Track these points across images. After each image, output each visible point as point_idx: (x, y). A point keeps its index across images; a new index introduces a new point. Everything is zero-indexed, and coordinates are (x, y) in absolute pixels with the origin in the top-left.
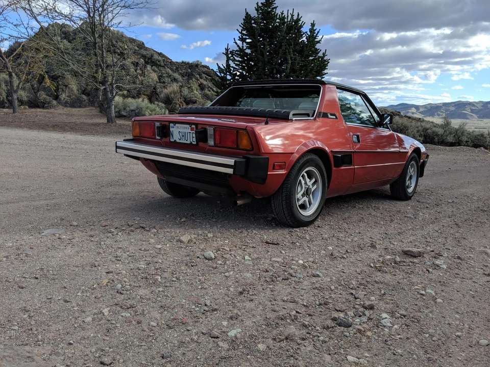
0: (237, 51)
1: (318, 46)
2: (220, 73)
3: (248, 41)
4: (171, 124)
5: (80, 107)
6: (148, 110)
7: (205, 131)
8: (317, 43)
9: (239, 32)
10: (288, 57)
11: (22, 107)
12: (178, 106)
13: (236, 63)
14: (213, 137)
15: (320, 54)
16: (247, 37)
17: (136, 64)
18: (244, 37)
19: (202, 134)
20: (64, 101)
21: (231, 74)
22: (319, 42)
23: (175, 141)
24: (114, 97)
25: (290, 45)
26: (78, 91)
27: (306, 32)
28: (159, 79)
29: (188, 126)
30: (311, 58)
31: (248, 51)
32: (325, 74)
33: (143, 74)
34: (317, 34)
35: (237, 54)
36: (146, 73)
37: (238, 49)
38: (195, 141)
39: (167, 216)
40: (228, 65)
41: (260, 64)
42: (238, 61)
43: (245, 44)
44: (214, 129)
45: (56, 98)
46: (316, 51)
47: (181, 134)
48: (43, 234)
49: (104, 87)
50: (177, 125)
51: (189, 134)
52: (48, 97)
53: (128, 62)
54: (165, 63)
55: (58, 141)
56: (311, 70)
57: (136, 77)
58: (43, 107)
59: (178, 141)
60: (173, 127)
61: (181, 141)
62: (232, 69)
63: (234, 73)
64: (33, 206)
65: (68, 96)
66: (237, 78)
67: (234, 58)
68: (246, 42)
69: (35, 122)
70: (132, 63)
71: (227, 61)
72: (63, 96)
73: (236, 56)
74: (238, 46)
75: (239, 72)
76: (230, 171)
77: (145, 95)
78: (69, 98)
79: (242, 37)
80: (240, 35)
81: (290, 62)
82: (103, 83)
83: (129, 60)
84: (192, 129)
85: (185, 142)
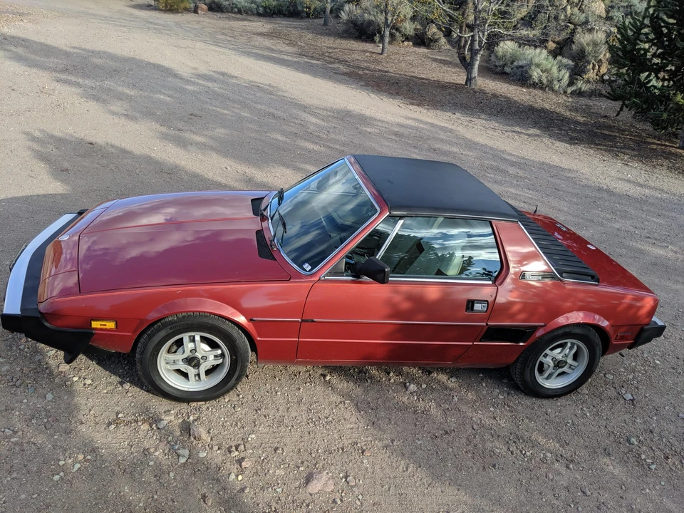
6: (539, 71)
11: (406, 43)
12: (590, 66)
33: (580, 4)
36: (585, 2)
49: (472, 34)
52: (438, 33)
57: (564, 9)
58: (427, 46)
77: (554, 42)
82: (471, 28)
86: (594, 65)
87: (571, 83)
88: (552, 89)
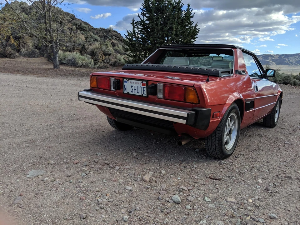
0: (140, 22)
1: (192, 20)
2: (129, 36)
3: (147, 15)
4: (124, 80)
5: (34, 57)
6: (80, 60)
7: (156, 86)
8: (191, 18)
9: (142, 10)
10: (174, 27)
12: (99, 57)
13: (139, 30)
14: (162, 91)
15: (194, 25)
16: (146, 13)
17: (71, 30)
18: (144, 13)
19: (152, 89)
20: (24, 53)
21: (136, 37)
22: (192, 17)
23: (128, 93)
24: (58, 51)
25: (174, 18)
26: (33, 46)
27: (184, 10)
28: (86, 39)
29: (140, 82)
30: (187, 27)
31: (147, 22)
32: (197, 38)
33: (75, 36)
34: (191, 12)
35: (140, 24)
36: (77, 35)
37: (140, 20)
38: (146, 94)
39: (121, 150)
40: (134, 31)
41: (155, 31)
42: (141, 28)
43: (145, 18)
44: (164, 86)
45: (19, 51)
46: (191, 23)
47: (133, 88)
48: (28, 176)
49: (52, 44)
50: (130, 81)
51: (140, 88)
52: (13, 51)
53: (65, 28)
54: (89, 29)
55: (23, 82)
56: (188, 35)
57: (71, 38)
58: (10, 57)
59: (130, 93)
60: (126, 82)
61: (133, 93)
62: (137, 34)
63: (138, 36)
64: (15, 143)
65: (26, 50)
66: (139, 39)
67: (138, 26)
68: (146, 16)
69: (5, 67)
70: (68, 28)
71: (134, 29)
72: (23, 50)
73: (139, 25)
74: (141, 19)
75: (141, 35)
76: (183, 122)
77: (77, 50)
78: (27, 51)
79: (143, 12)
80: (142, 11)
81: (175, 30)
82: (50, 42)
83: (66, 27)
85: (137, 94)
86: (100, 56)
87: (95, 64)
88: (89, 67)
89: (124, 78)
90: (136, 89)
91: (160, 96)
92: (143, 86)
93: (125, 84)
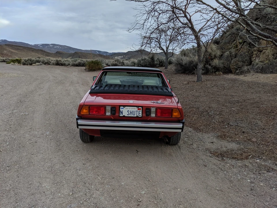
7: (150, 110)
14: (155, 112)
23: (124, 116)
29: (135, 108)
38: (141, 115)
44: (156, 109)
47: (129, 112)
50: (126, 107)
51: (136, 112)
59: (126, 115)
60: (123, 109)
61: (129, 116)
84: (138, 109)
85: (133, 116)
89: (120, 106)
90: (132, 113)
91: (153, 115)
92: (138, 111)
93: (121, 110)
